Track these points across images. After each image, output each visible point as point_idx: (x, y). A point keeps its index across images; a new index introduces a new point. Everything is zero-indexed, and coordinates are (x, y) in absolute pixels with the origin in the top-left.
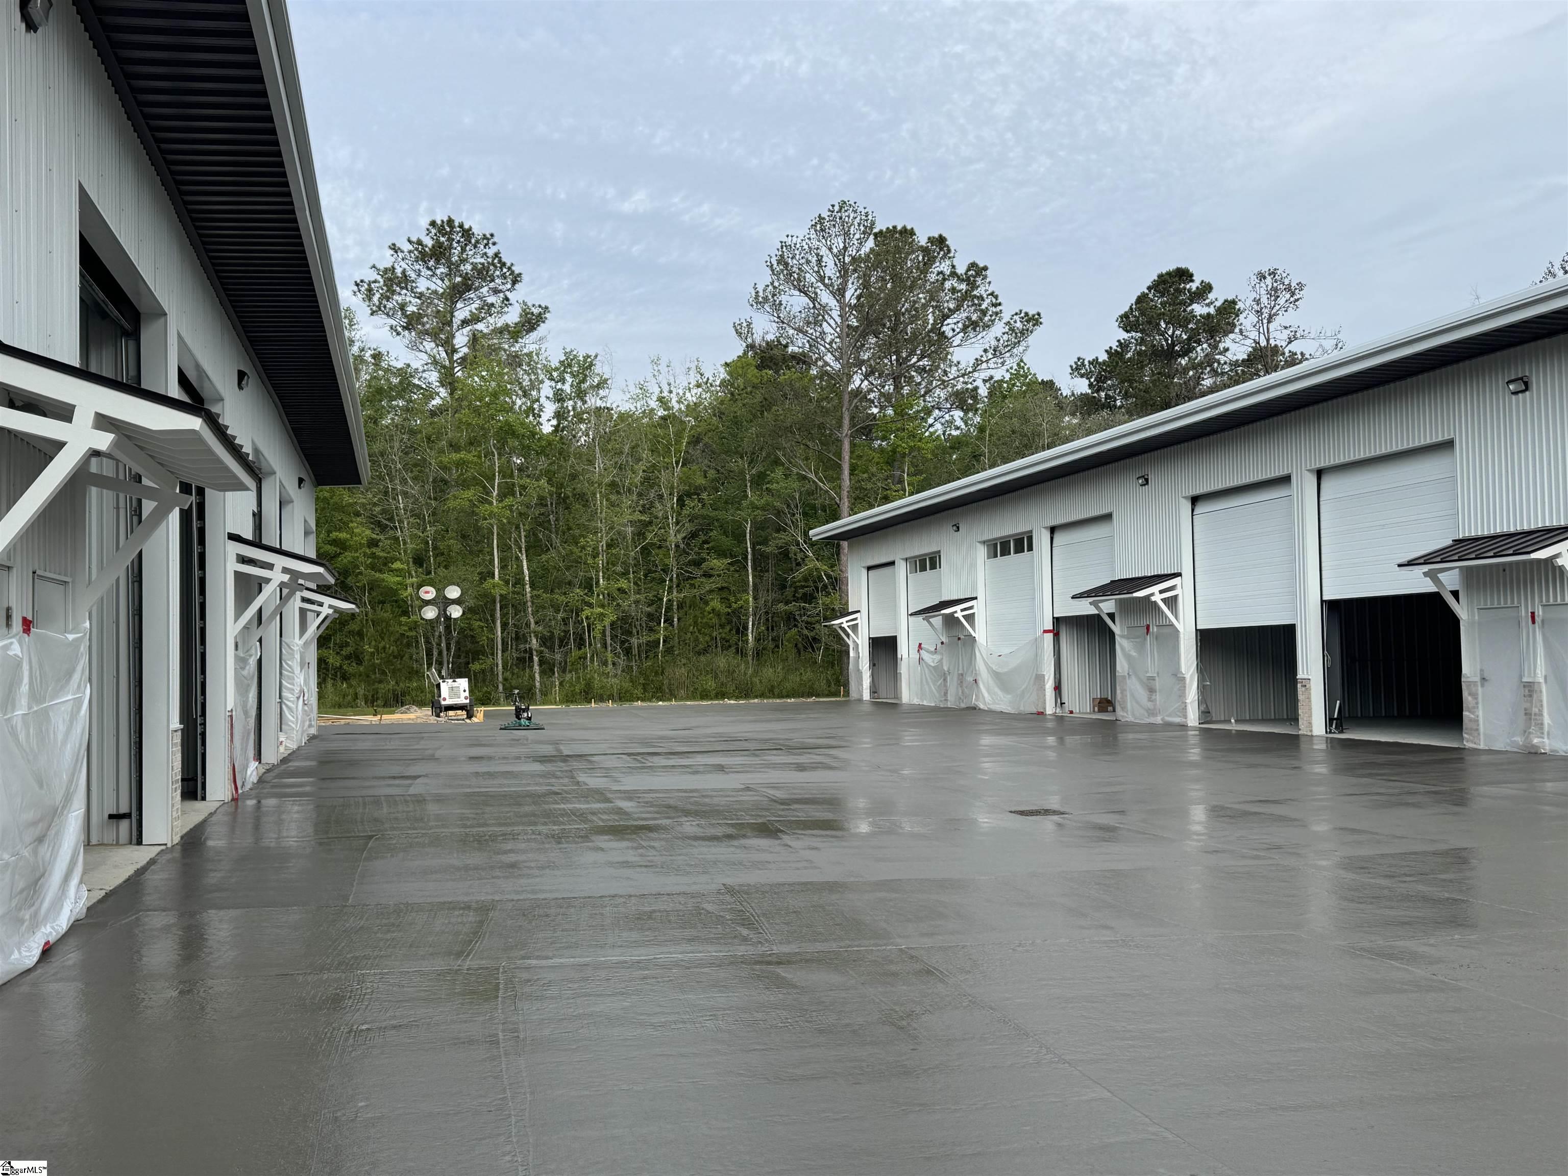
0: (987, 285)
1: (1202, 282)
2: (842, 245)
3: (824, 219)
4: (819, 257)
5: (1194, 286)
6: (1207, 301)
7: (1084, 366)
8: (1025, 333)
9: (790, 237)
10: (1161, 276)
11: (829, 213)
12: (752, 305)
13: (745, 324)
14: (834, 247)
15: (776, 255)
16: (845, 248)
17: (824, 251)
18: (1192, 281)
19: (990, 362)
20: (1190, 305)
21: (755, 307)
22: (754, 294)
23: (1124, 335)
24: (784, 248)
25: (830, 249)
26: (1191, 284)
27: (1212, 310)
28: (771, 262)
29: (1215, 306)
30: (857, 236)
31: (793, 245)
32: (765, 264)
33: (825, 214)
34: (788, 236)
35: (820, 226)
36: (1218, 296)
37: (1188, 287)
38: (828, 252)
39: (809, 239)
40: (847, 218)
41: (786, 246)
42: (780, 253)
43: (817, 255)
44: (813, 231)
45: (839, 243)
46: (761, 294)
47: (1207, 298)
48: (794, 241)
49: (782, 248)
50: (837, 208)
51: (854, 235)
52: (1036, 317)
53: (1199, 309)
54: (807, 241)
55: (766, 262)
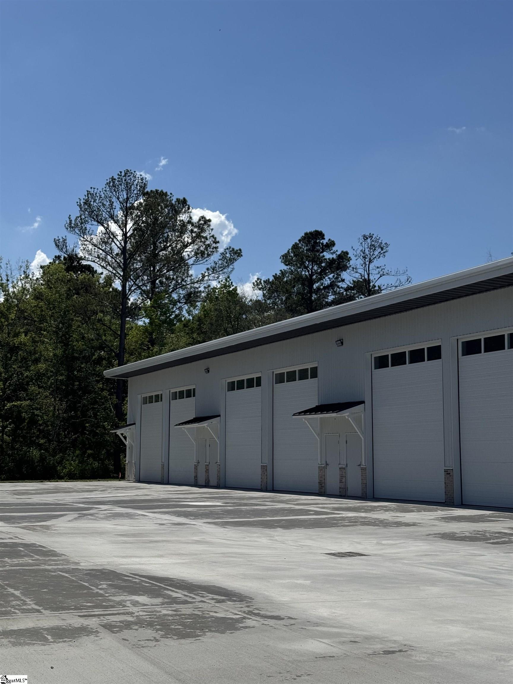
0: (211, 231)
1: (329, 240)
2: (125, 197)
3: (115, 179)
4: (111, 203)
5: (325, 242)
6: (332, 251)
7: (261, 283)
8: (231, 261)
9: (93, 189)
10: (306, 234)
11: (118, 177)
12: (67, 229)
13: (61, 240)
14: (120, 197)
15: (84, 199)
16: (128, 199)
17: (114, 199)
18: (324, 239)
19: (210, 276)
20: (322, 252)
21: (69, 229)
22: (68, 222)
23: (284, 267)
24: (89, 195)
25: (118, 198)
26: (323, 240)
27: (334, 256)
28: (80, 203)
29: (336, 254)
30: (135, 192)
31: (94, 194)
32: (76, 204)
33: (116, 177)
34: (91, 188)
35: (113, 184)
36: (338, 249)
37: (321, 241)
38: (117, 200)
39: (106, 191)
40: (129, 181)
41: (90, 194)
42: (87, 198)
43: (110, 201)
44: (107, 187)
45: (124, 195)
46: (73, 222)
47: (332, 250)
48: (95, 191)
49: (88, 195)
50: (123, 174)
51: (134, 191)
52: (239, 251)
53: (327, 255)
54: (104, 192)
55: (77, 202)
